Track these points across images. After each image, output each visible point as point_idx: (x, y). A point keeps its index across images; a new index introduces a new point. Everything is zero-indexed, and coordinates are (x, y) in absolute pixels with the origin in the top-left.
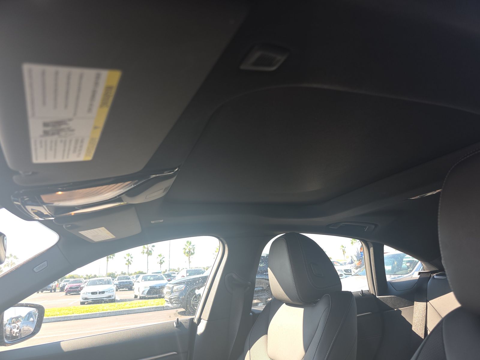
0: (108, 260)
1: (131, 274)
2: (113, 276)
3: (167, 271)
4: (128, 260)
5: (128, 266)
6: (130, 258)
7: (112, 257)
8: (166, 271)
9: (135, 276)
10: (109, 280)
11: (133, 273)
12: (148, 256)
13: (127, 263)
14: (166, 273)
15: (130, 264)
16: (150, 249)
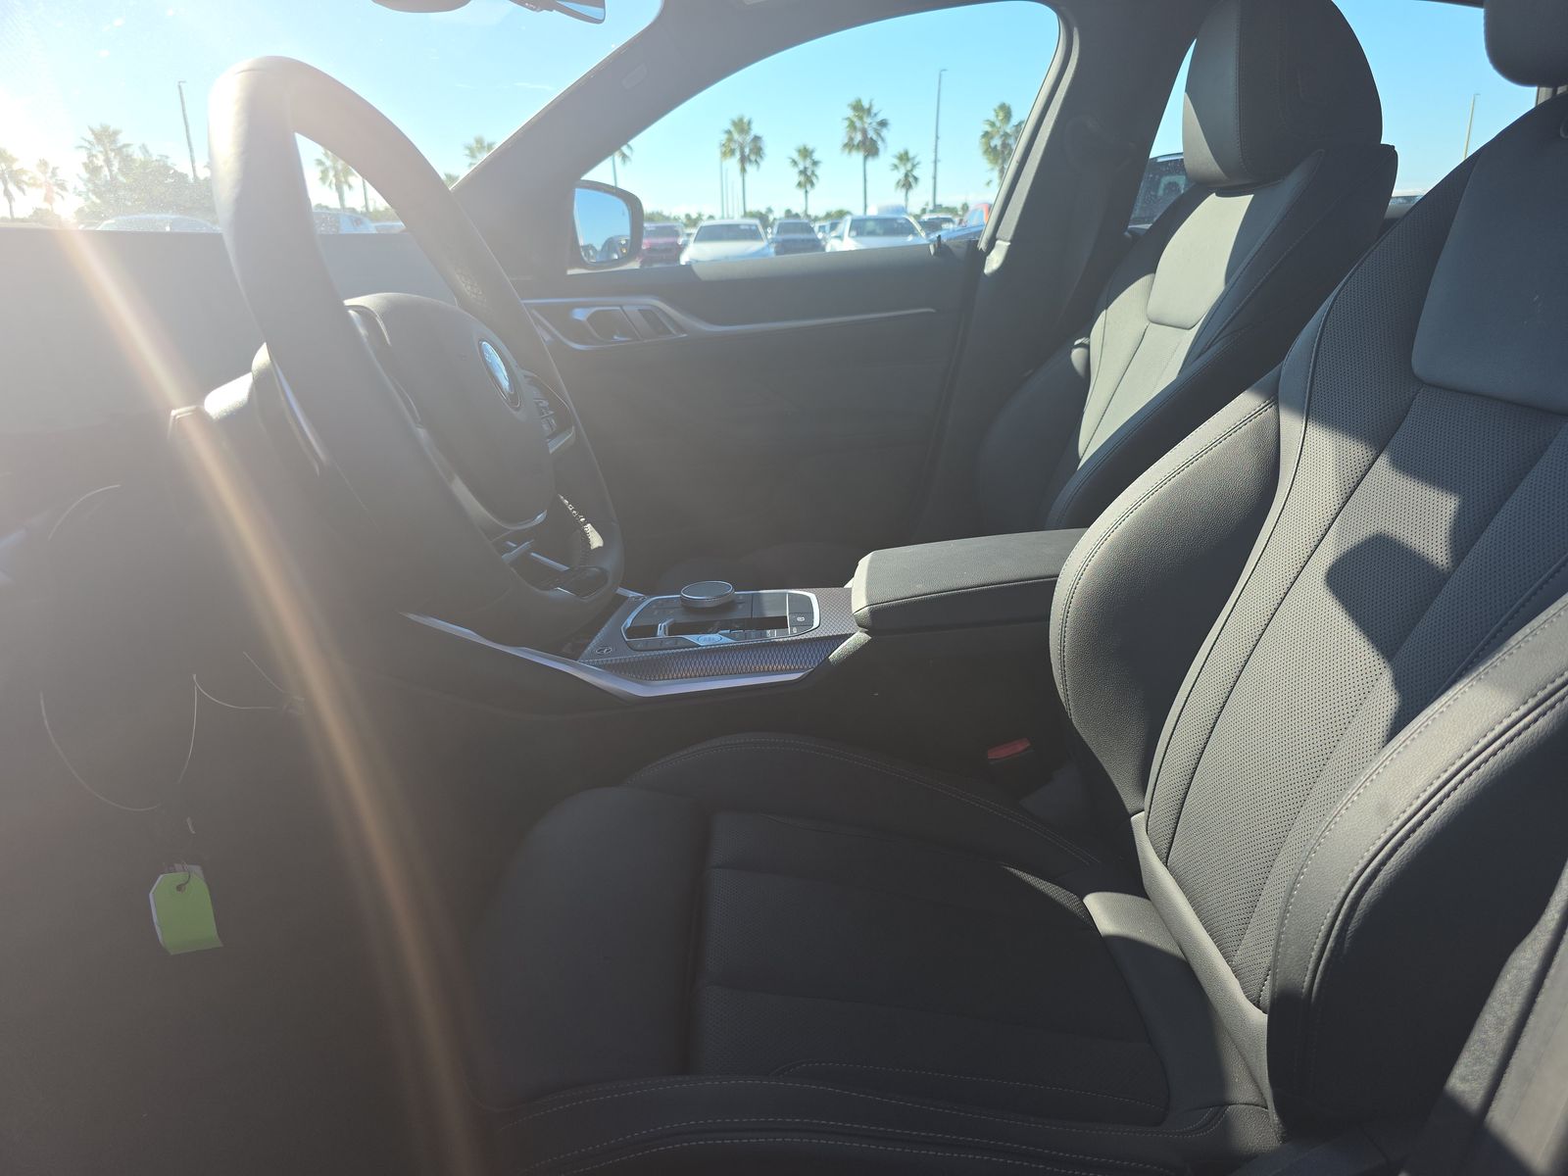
0: (743, 170)
1: (816, 219)
2: (763, 218)
3: (928, 210)
4: (803, 172)
5: (806, 192)
6: (808, 163)
7: (756, 161)
8: (924, 211)
9: (827, 224)
10: (754, 228)
11: (822, 214)
12: (866, 158)
13: (802, 178)
14: (926, 218)
15: (812, 184)
16: (871, 134)
